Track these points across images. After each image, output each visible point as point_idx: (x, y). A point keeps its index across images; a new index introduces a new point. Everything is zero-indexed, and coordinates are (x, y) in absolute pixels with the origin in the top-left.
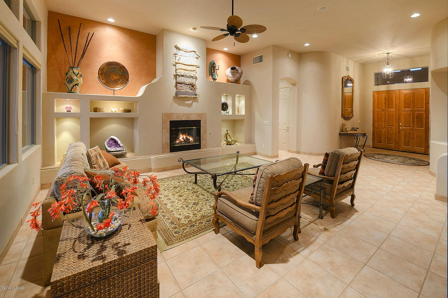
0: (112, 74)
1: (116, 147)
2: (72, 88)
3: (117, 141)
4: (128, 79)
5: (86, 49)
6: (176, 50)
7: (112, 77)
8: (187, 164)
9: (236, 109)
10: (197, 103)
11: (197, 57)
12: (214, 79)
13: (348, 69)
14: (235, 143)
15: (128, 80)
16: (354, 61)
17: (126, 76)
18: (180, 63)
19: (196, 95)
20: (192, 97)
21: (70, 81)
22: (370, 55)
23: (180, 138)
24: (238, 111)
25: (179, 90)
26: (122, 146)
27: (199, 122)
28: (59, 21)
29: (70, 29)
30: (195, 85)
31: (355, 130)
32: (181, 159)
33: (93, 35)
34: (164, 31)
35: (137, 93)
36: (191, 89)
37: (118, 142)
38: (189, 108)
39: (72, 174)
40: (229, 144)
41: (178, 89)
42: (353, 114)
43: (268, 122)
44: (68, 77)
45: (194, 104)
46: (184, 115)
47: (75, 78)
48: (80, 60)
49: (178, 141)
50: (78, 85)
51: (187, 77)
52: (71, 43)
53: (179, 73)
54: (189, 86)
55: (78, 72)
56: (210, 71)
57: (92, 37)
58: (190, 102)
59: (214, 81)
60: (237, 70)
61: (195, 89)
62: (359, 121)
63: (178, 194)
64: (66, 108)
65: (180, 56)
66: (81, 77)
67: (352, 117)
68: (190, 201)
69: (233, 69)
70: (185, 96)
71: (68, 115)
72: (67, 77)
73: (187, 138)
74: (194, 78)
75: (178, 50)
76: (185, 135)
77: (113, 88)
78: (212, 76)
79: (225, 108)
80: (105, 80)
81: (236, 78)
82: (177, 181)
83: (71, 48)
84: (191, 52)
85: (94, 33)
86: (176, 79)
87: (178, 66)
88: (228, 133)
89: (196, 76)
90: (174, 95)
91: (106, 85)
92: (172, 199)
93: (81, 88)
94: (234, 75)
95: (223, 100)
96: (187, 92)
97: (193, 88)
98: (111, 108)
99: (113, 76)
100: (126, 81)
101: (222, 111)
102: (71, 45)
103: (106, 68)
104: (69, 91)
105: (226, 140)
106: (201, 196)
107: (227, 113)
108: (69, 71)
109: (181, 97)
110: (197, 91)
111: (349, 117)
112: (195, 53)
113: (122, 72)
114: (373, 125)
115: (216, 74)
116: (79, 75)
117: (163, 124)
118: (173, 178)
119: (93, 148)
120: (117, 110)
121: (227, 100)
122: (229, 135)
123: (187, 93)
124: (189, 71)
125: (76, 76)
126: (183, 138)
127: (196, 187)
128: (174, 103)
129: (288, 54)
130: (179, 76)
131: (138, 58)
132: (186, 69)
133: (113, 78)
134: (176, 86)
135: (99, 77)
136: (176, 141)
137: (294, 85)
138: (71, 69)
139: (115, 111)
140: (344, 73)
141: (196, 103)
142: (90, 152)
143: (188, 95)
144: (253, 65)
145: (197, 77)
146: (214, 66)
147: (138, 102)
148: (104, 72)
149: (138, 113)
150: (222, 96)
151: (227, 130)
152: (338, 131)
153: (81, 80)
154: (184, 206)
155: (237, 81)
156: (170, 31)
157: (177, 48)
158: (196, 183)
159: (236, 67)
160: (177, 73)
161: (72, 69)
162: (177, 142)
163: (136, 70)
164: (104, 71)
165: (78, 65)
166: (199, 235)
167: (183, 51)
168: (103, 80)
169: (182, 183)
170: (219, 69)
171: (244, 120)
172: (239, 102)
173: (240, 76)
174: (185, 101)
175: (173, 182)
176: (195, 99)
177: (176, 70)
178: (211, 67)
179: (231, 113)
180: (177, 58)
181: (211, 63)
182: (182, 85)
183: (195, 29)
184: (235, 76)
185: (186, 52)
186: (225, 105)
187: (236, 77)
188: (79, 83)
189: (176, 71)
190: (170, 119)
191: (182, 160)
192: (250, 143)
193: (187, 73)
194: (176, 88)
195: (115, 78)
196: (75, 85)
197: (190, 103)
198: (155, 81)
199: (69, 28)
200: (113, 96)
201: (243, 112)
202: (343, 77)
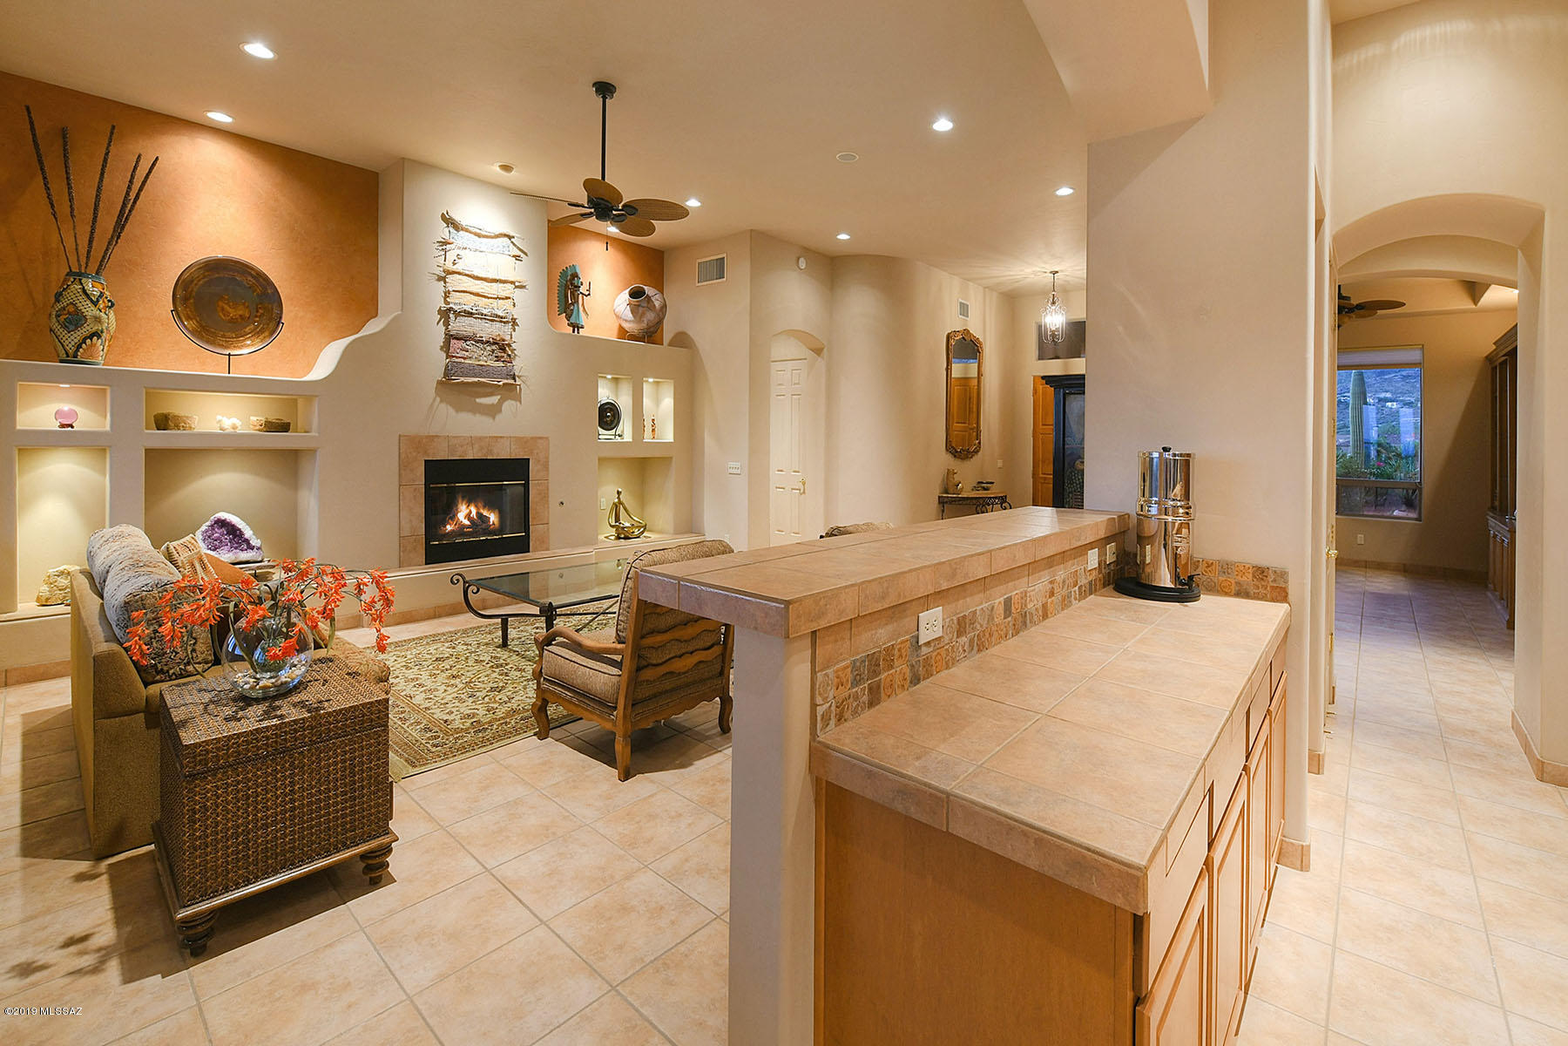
0: (222, 298)
1: (236, 548)
2: (79, 346)
3: (239, 530)
4: (281, 318)
5: (127, 212)
6: (447, 230)
7: (223, 309)
8: (478, 591)
9: (648, 424)
10: (518, 403)
11: (518, 253)
12: (574, 328)
13: (964, 310)
14: (643, 532)
15: (278, 325)
16: (985, 288)
17: (272, 309)
18: (459, 273)
19: (514, 379)
20: (501, 383)
21: (70, 323)
22: (1011, 273)
23: (459, 515)
24: (653, 430)
25: (456, 360)
26: (259, 545)
27: (524, 463)
28: (29, 112)
29: (64, 137)
30: (509, 345)
31: (985, 489)
32: (460, 575)
33: (154, 164)
34: (405, 167)
35: (310, 367)
36: (496, 357)
37: (241, 534)
38: (491, 420)
39: (166, 584)
40: (623, 535)
41: (453, 357)
42: (980, 443)
43: (738, 465)
44: (64, 308)
45: (508, 405)
46: (473, 441)
47: (89, 310)
48: (107, 250)
49: (451, 525)
50: (99, 337)
51: (483, 317)
52: (70, 188)
53: (455, 304)
54: (488, 348)
55: (101, 293)
56: (563, 297)
57: (150, 172)
58: (494, 400)
59: (574, 332)
60: (649, 298)
61: (510, 359)
62: (1000, 463)
63: (448, 673)
64: (58, 414)
65: (459, 248)
66: (110, 308)
67: (976, 452)
68: (480, 685)
69: (636, 294)
70: (476, 379)
71: (65, 437)
72: (59, 306)
73: (480, 515)
74: (508, 322)
75: (452, 230)
76: (476, 506)
77: (226, 348)
78: (568, 317)
79: (612, 422)
80: (197, 322)
81: (644, 325)
82: (446, 645)
83: (71, 206)
84: (497, 236)
85: (157, 158)
86: (447, 324)
87: (454, 282)
88: (620, 503)
89: (515, 317)
90: (440, 375)
91: (201, 337)
92: (429, 684)
93: (109, 346)
94: (639, 314)
95: (604, 394)
96: (482, 366)
97: (503, 354)
98: (219, 417)
99: (226, 306)
100: (272, 325)
101: (601, 431)
102: (70, 194)
103: (199, 281)
104: (68, 356)
105: (613, 524)
106: (514, 674)
107: (617, 437)
108: (68, 286)
109: (463, 383)
110: (518, 365)
111: (968, 451)
112: (512, 242)
113: (258, 295)
114: (1034, 474)
115: (581, 309)
116: (104, 302)
117: (402, 472)
118: (435, 638)
119: (182, 541)
120: (240, 423)
121: (616, 392)
122: (625, 509)
123: (482, 370)
124: (489, 298)
125: (95, 303)
126: (468, 516)
127: (503, 654)
128: (441, 401)
129: (798, 259)
130: (458, 314)
131: (316, 249)
132: (480, 291)
133: (227, 314)
134: (446, 347)
135: (175, 309)
136: (445, 527)
137: (818, 351)
138: (75, 279)
139: (234, 427)
140: (954, 323)
141: (513, 402)
142: (174, 550)
143: (485, 377)
144: (697, 285)
145: (515, 319)
146: (575, 282)
147: (316, 396)
148: (194, 294)
149: (317, 434)
150: (601, 382)
151: (619, 493)
152: (936, 492)
153: (110, 320)
154: (462, 696)
155: (650, 335)
156: (427, 167)
157: (449, 222)
158: (505, 644)
159: (646, 288)
160: (451, 305)
161: (80, 280)
162: (449, 528)
163: (307, 287)
164: (192, 291)
165: (101, 265)
166: (495, 745)
167: (471, 232)
168: (191, 319)
169: (460, 648)
170: (589, 294)
171: (671, 458)
172: (657, 402)
173: (657, 320)
174: (478, 397)
175: (435, 647)
176: (510, 390)
177: (447, 294)
178: (566, 287)
179: (628, 438)
180: (451, 256)
181: (564, 273)
182: (468, 343)
183: (507, 168)
184: (641, 318)
185: (479, 236)
186: (611, 410)
187: (646, 322)
188: (105, 331)
189: (445, 299)
190: (426, 453)
191: (464, 578)
192: (692, 532)
193: (484, 306)
194: (447, 352)
195: (233, 313)
196: (91, 337)
197: (493, 405)
198: (372, 327)
199: (64, 133)
200: (227, 375)
201: (668, 435)
202: (949, 334)
